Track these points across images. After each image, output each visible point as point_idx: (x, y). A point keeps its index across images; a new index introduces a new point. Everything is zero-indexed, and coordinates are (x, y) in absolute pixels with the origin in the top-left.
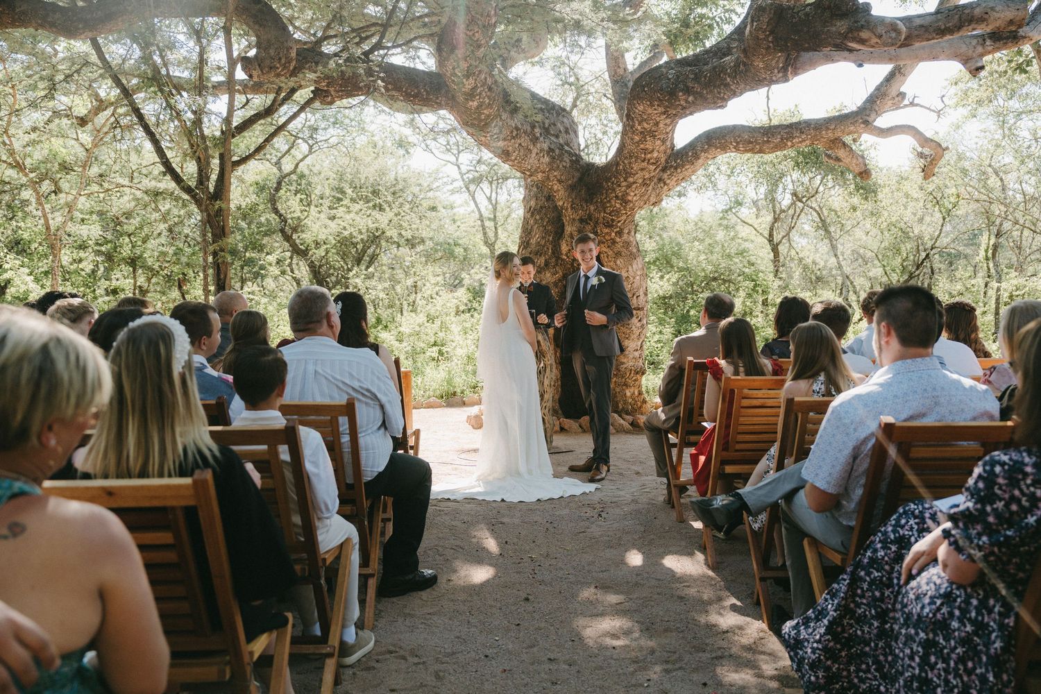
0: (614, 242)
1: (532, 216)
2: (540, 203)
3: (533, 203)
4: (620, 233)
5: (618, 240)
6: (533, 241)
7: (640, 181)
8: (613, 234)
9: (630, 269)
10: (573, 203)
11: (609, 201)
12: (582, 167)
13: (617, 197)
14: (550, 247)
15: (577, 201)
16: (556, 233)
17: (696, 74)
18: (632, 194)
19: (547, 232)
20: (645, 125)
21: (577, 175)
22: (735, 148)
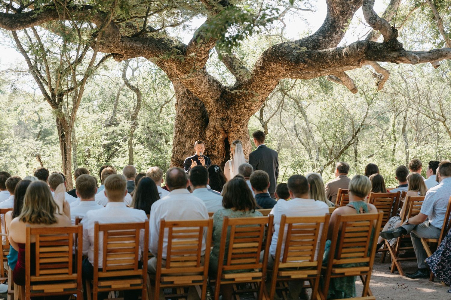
0: (239, 131)
1: (185, 115)
2: (190, 108)
3: (185, 107)
4: (242, 126)
5: (241, 130)
6: (187, 130)
7: (261, 99)
8: (239, 127)
9: (246, 146)
10: (218, 109)
11: (240, 109)
12: (222, 89)
13: (245, 107)
14: (198, 133)
15: (220, 108)
16: (202, 125)
17: (309, 55)
18: (255, 106)
19: (196, 124)
20: (273, 73)
21: (220, 93)
22: (290, 76)
